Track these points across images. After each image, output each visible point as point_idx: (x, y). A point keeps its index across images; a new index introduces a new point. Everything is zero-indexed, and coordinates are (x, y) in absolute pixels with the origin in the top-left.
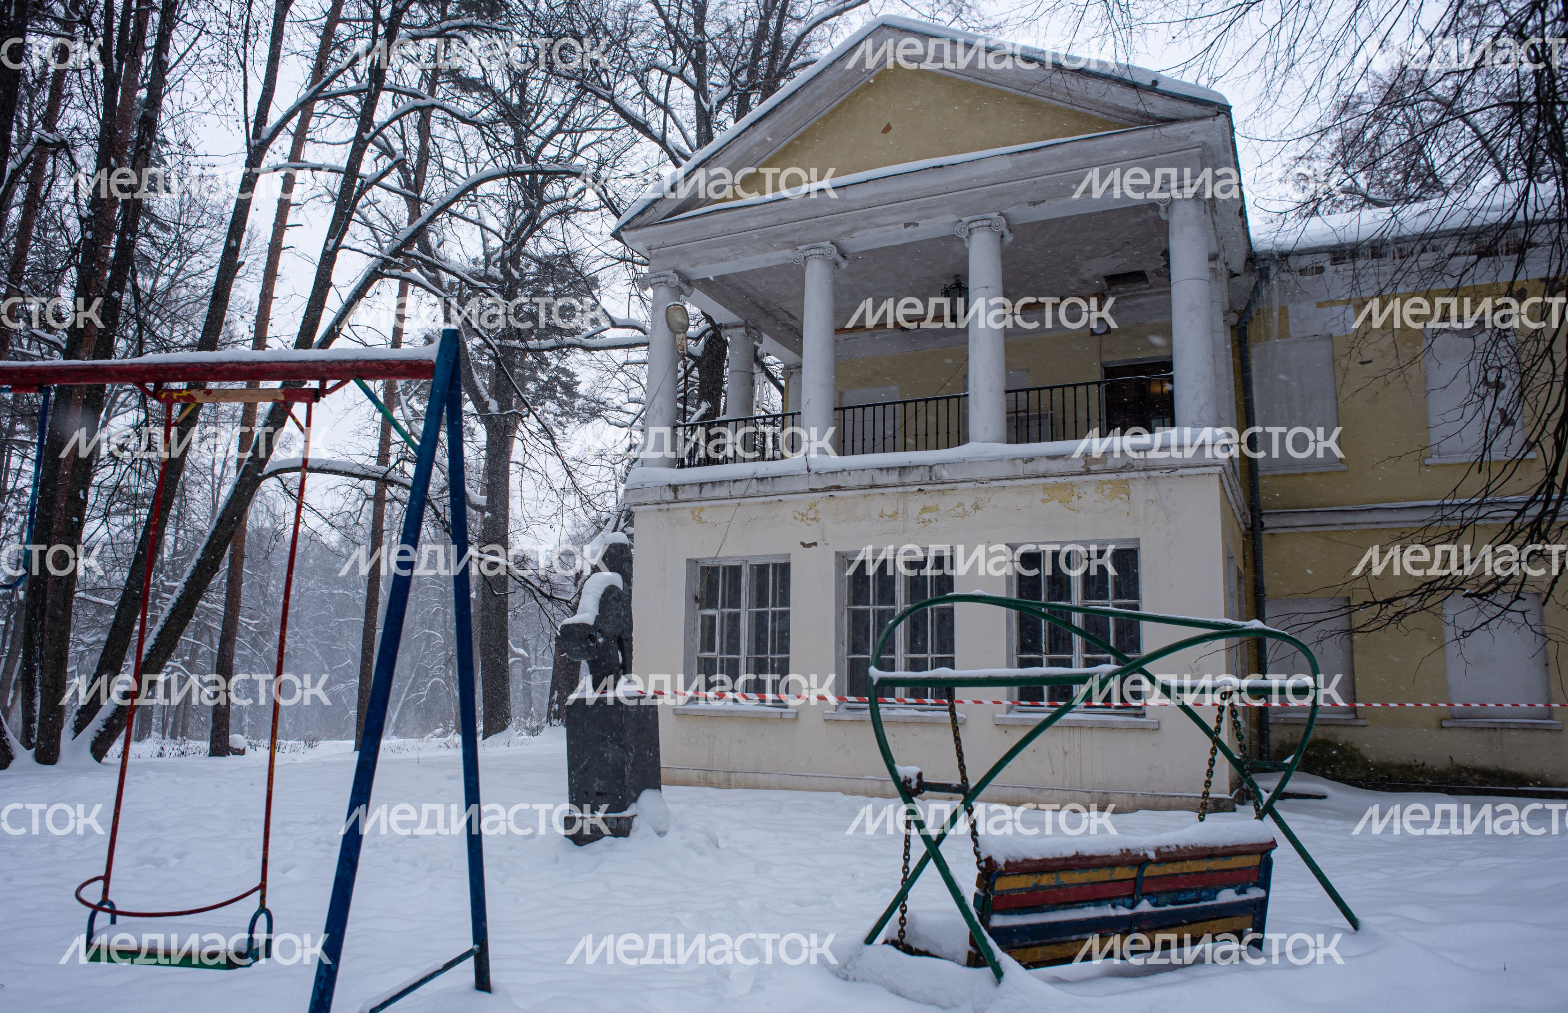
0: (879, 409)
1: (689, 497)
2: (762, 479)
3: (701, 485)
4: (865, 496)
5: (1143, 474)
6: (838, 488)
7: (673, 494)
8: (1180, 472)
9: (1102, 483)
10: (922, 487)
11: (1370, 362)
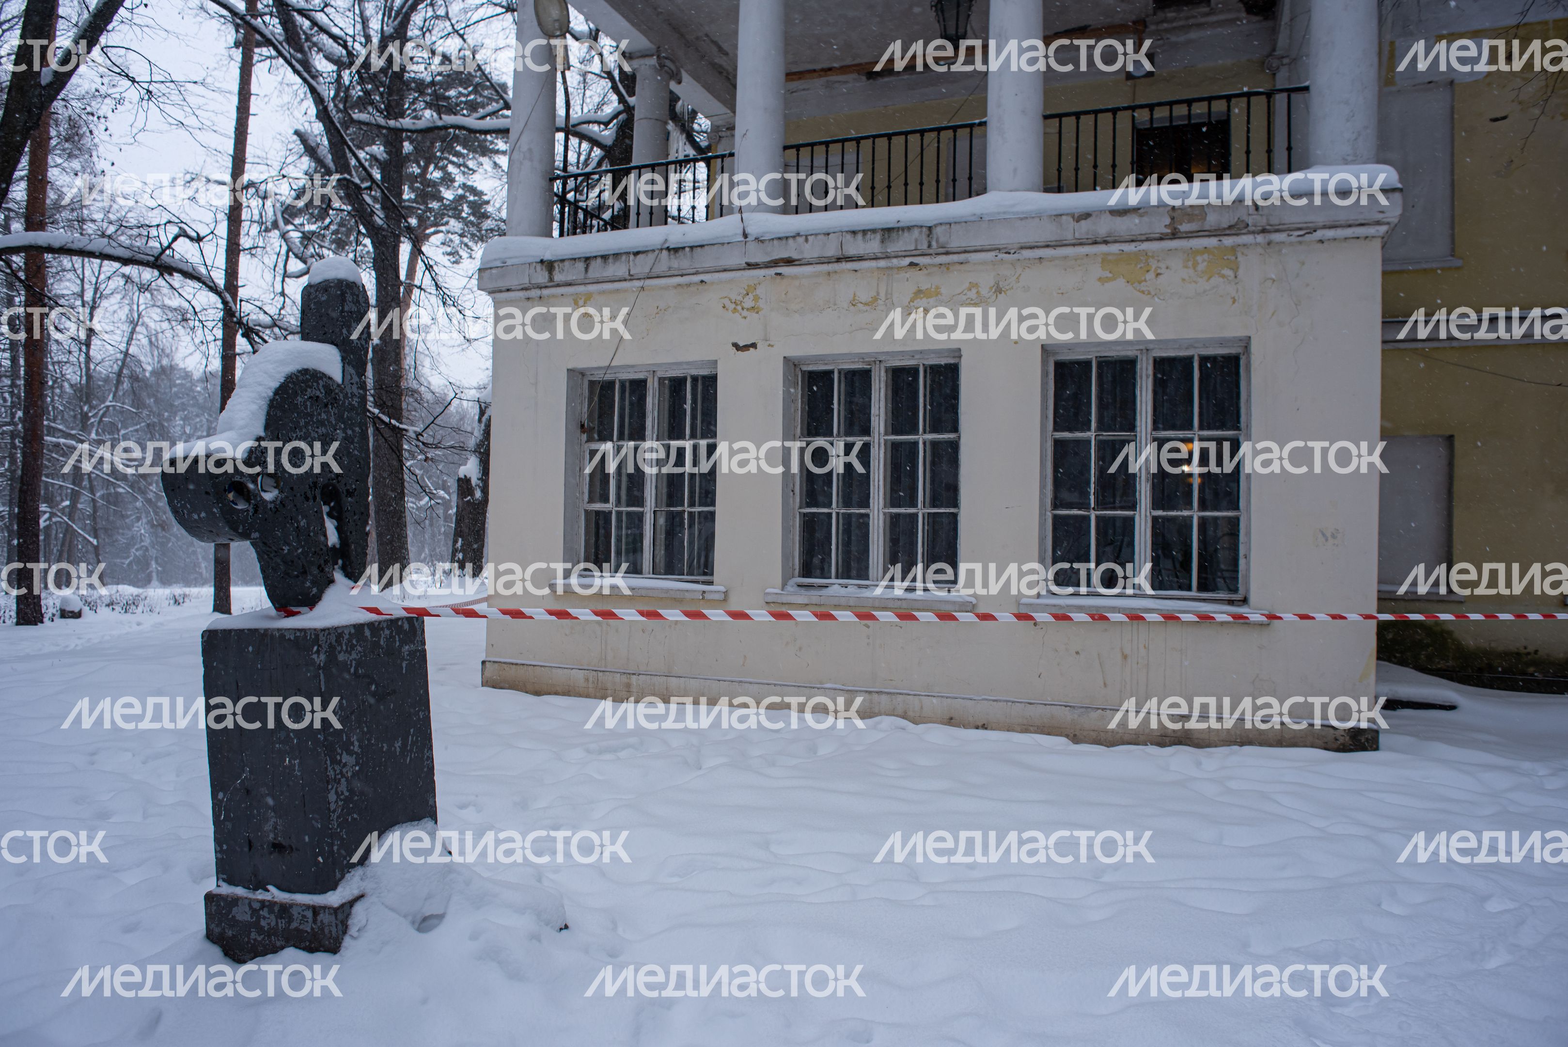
0: (850, 147)
1: (570, 278)
2: (676, 250)
3: (587, 260)
4: (829, 274)
5: (1260, 238)
6: (789, 262)
7: (546, 274)
8: (1319, 234)
9: (1194, 253)
10: (915, 260)
11: (1504, 118)
